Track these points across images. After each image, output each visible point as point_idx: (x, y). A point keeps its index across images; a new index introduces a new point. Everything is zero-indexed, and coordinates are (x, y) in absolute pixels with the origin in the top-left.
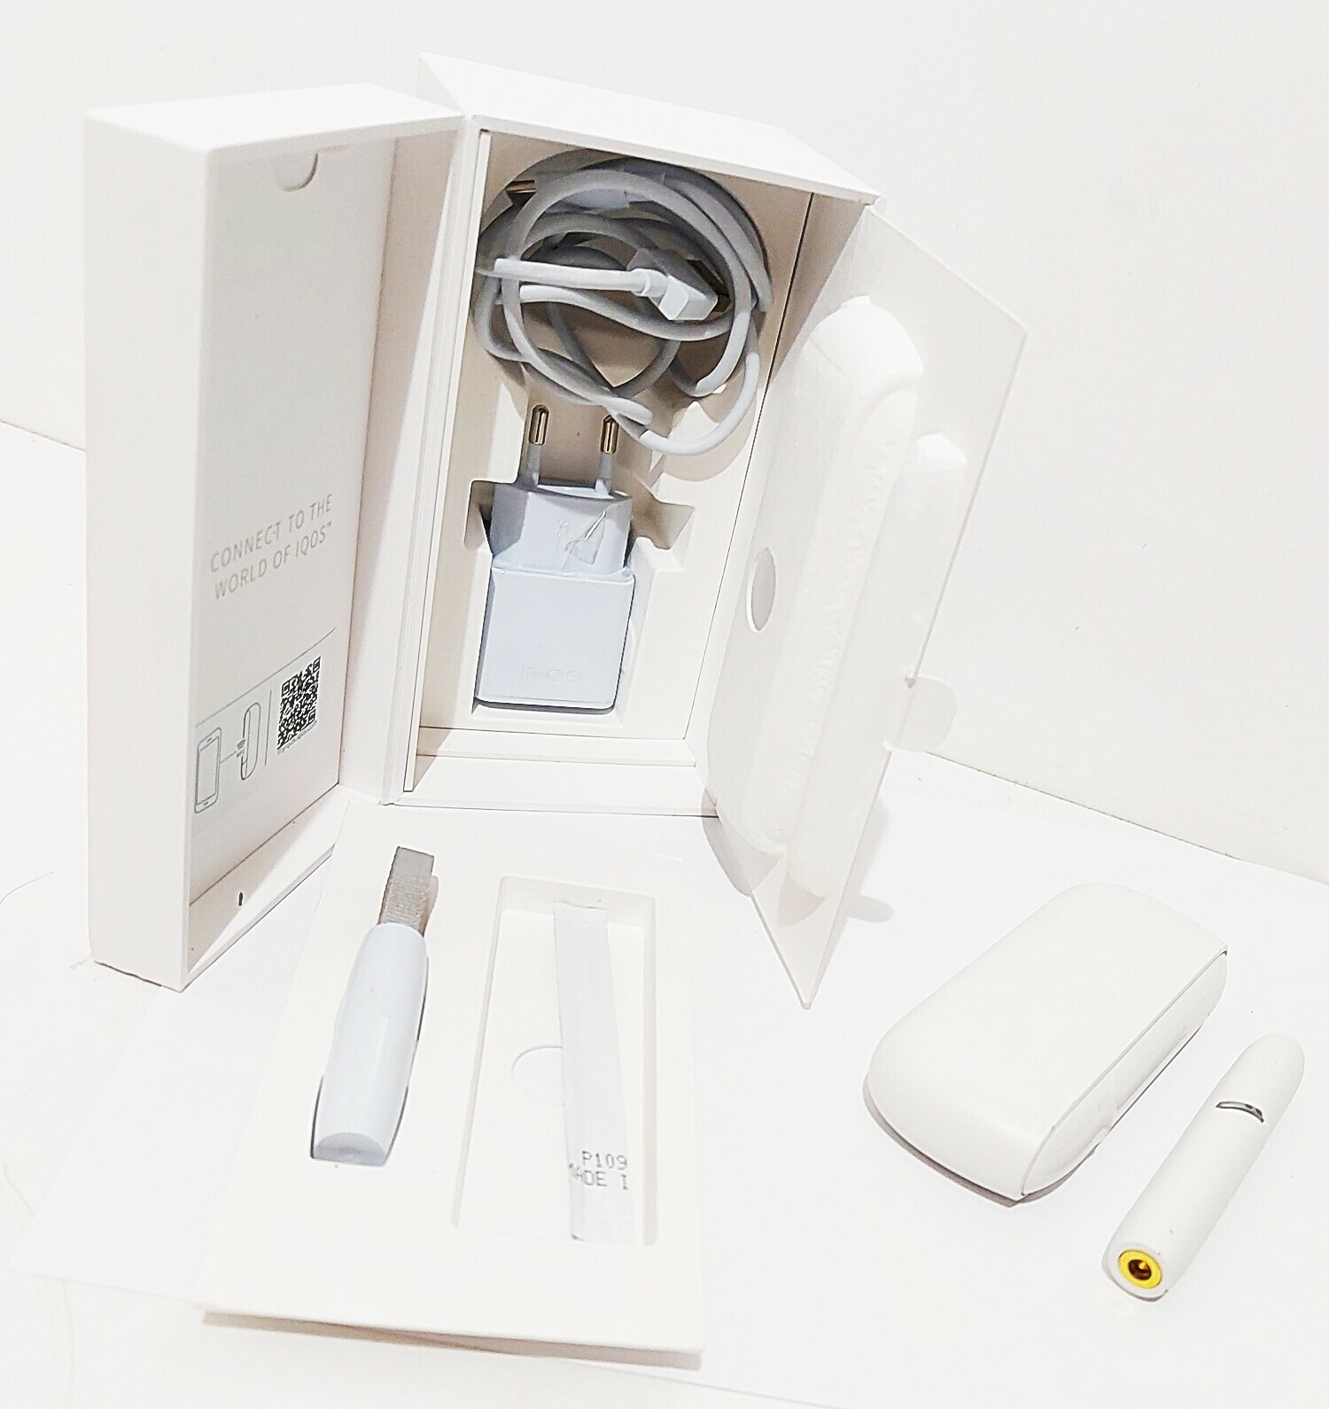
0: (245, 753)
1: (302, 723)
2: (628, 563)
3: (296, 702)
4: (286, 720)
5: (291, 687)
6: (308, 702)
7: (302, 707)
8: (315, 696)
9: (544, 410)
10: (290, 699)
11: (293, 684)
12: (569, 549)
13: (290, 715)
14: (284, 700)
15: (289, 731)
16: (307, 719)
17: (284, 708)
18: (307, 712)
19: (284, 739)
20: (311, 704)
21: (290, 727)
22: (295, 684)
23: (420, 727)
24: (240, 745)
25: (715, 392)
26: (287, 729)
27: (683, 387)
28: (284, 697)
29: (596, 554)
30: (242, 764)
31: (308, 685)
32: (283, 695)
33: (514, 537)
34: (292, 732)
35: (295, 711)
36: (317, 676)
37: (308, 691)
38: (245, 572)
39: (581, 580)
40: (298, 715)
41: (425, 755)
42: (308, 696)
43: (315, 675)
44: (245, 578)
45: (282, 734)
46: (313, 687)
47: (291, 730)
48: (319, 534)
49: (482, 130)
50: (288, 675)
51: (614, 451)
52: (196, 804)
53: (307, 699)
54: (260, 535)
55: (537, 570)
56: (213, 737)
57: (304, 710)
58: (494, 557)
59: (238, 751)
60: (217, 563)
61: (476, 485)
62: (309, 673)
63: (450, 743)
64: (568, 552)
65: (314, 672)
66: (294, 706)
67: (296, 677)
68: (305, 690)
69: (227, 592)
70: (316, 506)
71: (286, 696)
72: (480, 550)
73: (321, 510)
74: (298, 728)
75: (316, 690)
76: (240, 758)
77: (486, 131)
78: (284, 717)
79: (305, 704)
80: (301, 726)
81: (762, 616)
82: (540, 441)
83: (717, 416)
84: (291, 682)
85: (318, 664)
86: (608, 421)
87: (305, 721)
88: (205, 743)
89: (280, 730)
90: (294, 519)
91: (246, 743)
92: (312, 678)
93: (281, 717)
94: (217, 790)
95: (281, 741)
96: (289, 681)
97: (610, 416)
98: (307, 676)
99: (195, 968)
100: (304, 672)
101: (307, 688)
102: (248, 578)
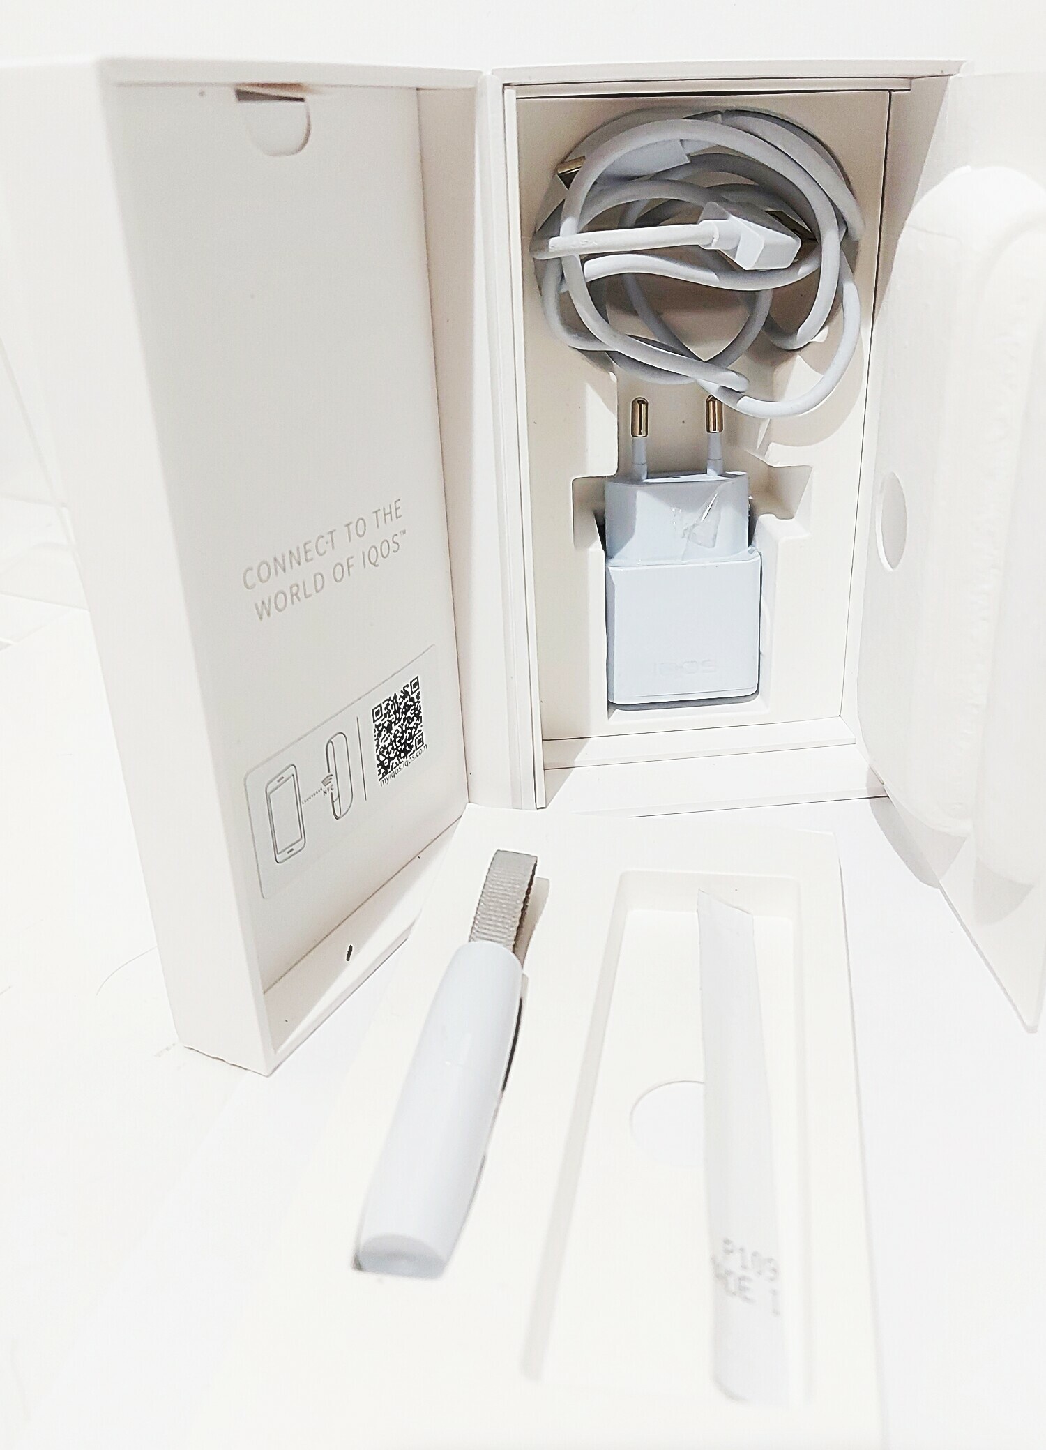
0: (335, 787)
1: (408, 749)
2: (753, 543)
3: (394, 728)
4: (384, 748)
5: (385, 712)
6: (411, 726)
7: (404, 732)
8: (419, 717)
9: (641, 402)
10: (386, 725)
11: (386, 708)
12: (686, 536)
13: (388, 741)
14: (377, 727)
15: (390, 759)
16: (413, 744)
17: (380, 735)
18: (411, 737)
19: (386, 768)
20: (416, 728)
21: (392, 755)
22: (389, 707)
23: (543, 740)
24: (326, 781)
25: (813, 340)
26: (389, 758)
27: (779, 343)
28: (377, 723)
29: (716, 536)
30: (333, 802)
31: (407, 708)
32: (374, 721)
33: (629, 532)
34: (396, 760)
35: (395, 736)
36: (418, 697)
37: (408, 714)
38: (295, 588)
39: (703, 565)
40: (399, 741)
41: (556, 769)
42: (410, 720)
43: (414, 696)
44: (296, 594)
45: (382, 763)
46: (415, 709)
47: (393, 758)
48: (391, 544)
49: (504, 85)
50: (380, 698)
51: (721, 429)
52: (276, 853)
53: (410, 723)
54: (308, 547)
55: (657, 562)
56: (285, 775)
57: (406, 735)
58: (607, 557)
59: (325, 788)
60: (252, 578)
61: (577, 483)
62: (406, 694)
63: (587, 753)
64: (685, 539)
65: (412, 693)
66: (393, 732)
67: (390, 699)
68: (405, 713)
69: (273, 610)
70: (381, 514)
71: (379, 722)
72: (591, 549)
73: (388, 517)
74: (403, 754)
75: (420, 712)
76: (329, 794)
77: (508, 85)
78: (381, 745)
79: (407, 729)
80: (406, 752)
81: (896, 553)
82: (643, 434)
83: (820, 365)
84: (384, 706)
85: (417, 684)
86: (711, 400)
87: (411, 747)
88: (275, 783)
89: (378, 759)
90: (352, 527)
91: (334, 777)
92: (412, 700)
93: (378, 745)
94: (302, 833)
95: (383, 771)
96: (380, 705)
97: (711, 395)
98: (404, 698)
99: (283, 1047)
100: (399, 694)
101: (407, 711)
102: (301, 595)
